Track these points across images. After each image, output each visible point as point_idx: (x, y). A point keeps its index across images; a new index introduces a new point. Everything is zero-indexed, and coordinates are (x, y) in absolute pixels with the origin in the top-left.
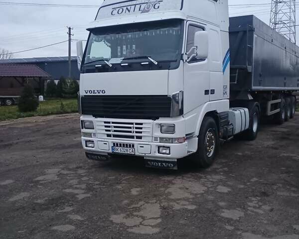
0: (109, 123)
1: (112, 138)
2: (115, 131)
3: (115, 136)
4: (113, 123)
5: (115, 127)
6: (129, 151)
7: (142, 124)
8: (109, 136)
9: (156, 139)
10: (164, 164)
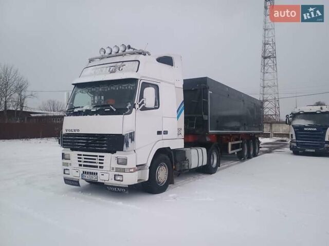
0: (81, 155)
1: (82, 167)
2: (85, 162)
3: (84, 166)
4: (84, 155)
5: (85, 158)
6: (93, 178)
7: (103, 157)
8: (80, 165)
9: (113, 169)
10: (118, 189)
